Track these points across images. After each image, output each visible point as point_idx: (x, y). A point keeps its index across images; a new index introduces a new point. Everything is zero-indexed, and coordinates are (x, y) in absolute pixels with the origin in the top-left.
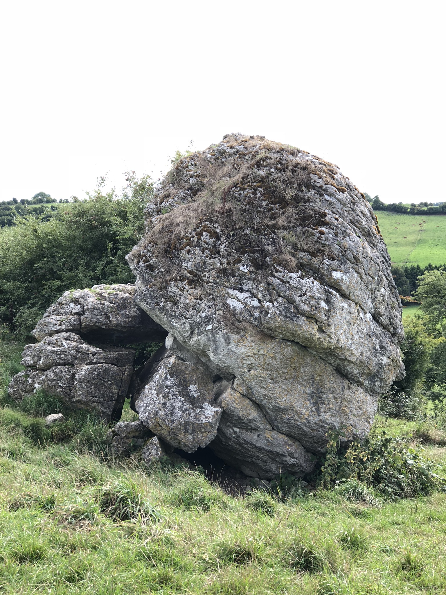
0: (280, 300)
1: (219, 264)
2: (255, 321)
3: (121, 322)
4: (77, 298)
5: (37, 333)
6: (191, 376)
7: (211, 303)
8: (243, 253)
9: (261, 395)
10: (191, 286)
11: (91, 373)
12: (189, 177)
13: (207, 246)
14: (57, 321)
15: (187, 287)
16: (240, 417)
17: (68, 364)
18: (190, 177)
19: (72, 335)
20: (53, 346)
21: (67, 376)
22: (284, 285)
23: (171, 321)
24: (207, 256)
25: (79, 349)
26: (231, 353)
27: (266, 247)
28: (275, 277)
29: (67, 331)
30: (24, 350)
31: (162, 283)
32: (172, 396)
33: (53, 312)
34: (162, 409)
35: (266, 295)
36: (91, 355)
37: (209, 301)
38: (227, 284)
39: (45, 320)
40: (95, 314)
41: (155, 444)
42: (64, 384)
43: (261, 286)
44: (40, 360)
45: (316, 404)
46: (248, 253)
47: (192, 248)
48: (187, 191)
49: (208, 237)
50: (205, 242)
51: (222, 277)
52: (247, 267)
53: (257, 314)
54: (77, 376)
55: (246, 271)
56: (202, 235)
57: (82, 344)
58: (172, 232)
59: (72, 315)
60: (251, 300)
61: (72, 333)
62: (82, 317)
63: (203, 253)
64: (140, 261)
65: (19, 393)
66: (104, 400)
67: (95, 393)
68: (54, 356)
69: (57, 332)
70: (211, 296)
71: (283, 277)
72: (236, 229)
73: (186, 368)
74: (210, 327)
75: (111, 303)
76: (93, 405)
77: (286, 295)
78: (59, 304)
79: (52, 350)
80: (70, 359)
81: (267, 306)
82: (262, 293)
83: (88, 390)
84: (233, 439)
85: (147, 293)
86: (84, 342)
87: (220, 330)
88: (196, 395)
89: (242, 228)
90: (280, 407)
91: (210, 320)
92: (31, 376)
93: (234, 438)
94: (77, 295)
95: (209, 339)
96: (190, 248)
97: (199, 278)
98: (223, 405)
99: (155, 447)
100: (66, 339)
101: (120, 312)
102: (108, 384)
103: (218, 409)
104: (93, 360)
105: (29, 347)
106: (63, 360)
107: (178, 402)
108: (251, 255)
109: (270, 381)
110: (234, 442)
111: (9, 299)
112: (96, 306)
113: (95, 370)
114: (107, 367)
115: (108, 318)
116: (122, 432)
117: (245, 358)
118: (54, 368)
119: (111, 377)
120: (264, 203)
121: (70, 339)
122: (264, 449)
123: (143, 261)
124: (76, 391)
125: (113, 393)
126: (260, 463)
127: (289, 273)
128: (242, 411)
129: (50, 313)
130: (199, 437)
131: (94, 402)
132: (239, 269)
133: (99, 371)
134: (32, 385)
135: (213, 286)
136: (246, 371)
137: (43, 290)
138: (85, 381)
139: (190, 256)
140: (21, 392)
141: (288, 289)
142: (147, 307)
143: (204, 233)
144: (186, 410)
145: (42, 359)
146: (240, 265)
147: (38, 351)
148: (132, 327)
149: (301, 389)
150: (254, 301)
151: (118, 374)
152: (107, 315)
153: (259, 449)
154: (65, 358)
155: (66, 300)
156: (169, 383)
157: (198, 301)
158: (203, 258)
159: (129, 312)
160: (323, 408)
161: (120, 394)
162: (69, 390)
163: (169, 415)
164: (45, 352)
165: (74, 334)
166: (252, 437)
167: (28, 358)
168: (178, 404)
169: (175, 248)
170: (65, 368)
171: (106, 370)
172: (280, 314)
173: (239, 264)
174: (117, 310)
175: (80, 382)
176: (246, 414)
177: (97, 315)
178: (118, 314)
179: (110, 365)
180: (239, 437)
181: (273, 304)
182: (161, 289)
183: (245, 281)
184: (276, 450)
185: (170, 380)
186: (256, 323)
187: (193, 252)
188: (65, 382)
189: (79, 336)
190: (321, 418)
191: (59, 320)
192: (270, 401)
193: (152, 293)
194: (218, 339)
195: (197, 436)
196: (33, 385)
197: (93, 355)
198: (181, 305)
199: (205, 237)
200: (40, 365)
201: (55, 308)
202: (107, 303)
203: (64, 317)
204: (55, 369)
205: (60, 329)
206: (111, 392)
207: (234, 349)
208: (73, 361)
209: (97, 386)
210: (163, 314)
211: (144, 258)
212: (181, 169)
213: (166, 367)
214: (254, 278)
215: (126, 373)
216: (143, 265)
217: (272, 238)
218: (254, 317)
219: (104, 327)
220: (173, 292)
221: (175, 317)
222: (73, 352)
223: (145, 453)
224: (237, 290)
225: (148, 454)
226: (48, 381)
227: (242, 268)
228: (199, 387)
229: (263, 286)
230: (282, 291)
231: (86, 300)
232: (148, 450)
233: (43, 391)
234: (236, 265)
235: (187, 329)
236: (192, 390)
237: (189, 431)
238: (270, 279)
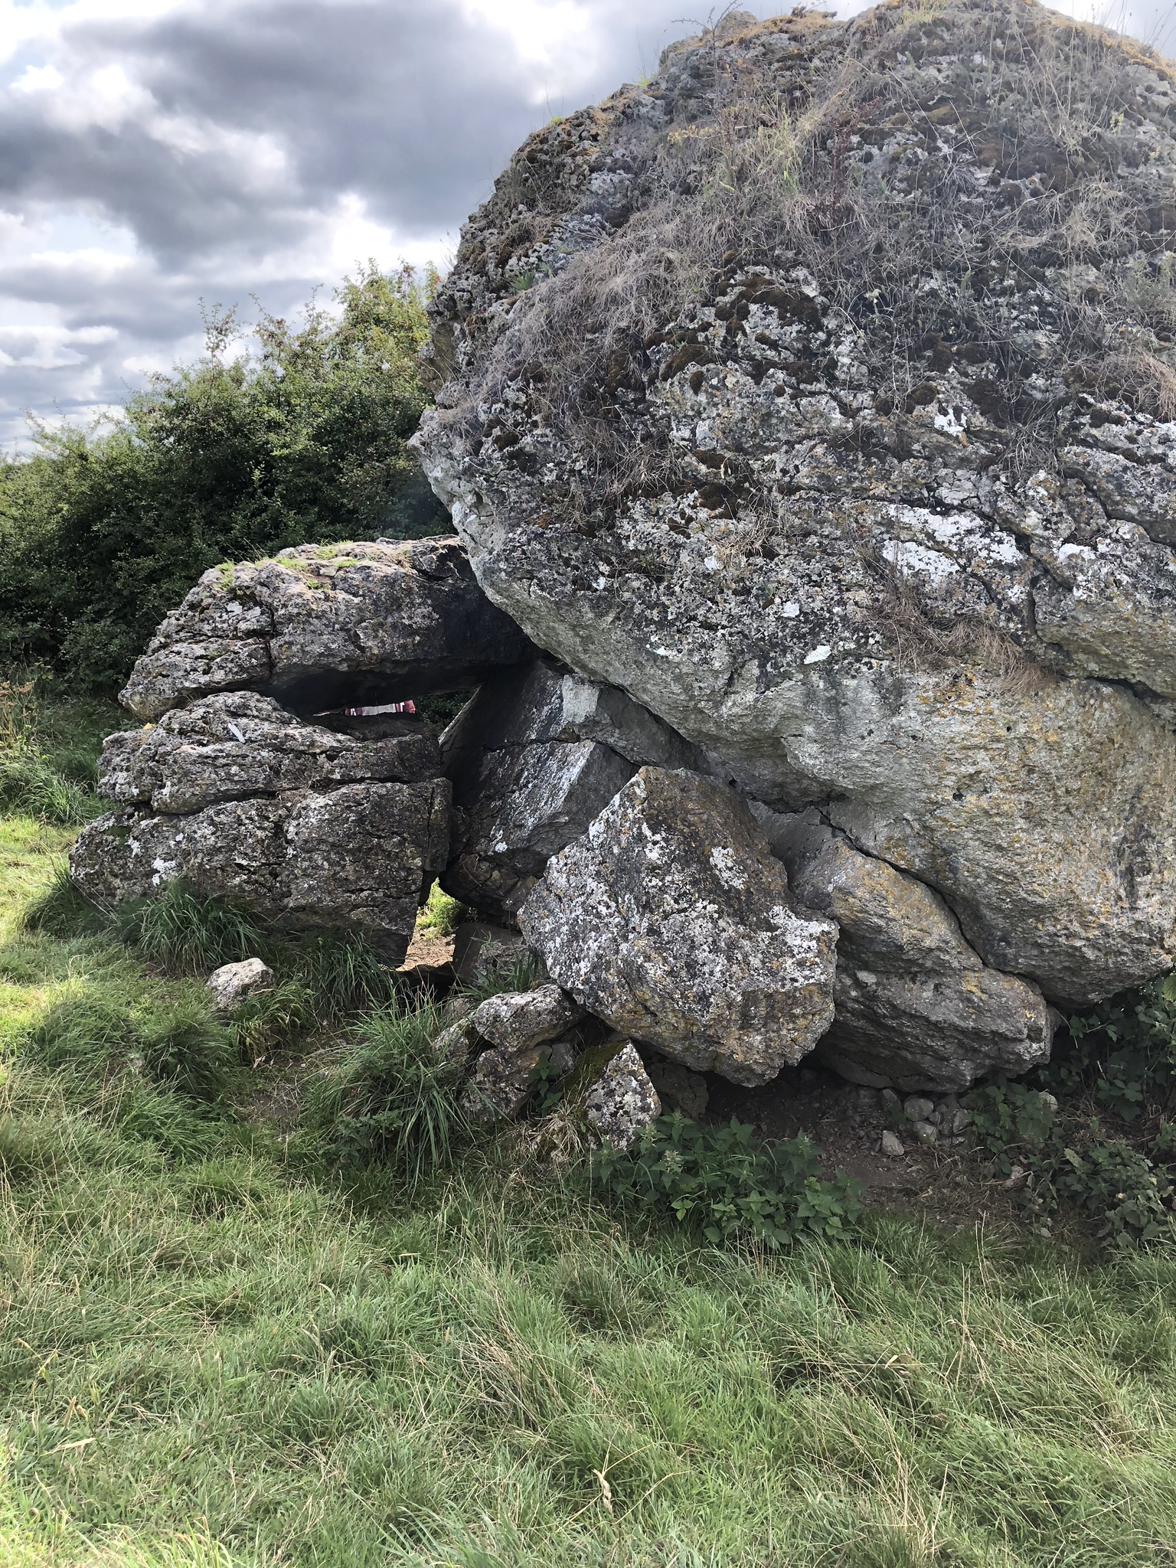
0: (1125, 529)
1: (837, 417)
2: (1009, 620)
3: (393, 651)
4: (248, 588)
5: (137, 698)
6: (705, 817)
7: (815, 566)
8: (940, 364)
9: (981, 870)
10: (719, 511)
11: (336, 819)
12: (587, 172)
13: (771, 354)
14: (197, 658)
15: (703, 514)
16: (901, 948)
17: (255, 794)
18: (592, 171)
19: (253, 699)
20: (198, 737)
21: (259, 833)
22: (1139, 473)
23: (647, 640)
24: (779, 392)
25: (282, 743)
26: (903, 741)
27: (1023, 338)
28: (1095, 444)
29: (231, 687)
30: (101, 751)
31: (589, 509)
32: (676, 901)
33: (177, 633)
34: (654, 955)
35: (1060, 514)
36: (322, 758)
37: (807, 558)
38: (880, 489)
39: (157, 659)
40: (313, 632)
41: (633, 1073)
42: (253, 859)
43: (1040, 483)
44: (163, 786)
45: (1129, 875)
46: (958, 362)
47: (712, 366)
48: (587, 217)
49: (773, 321)
50: (762, 339)
51: (856, 461)
52: (958, 418)
53: (1016, 593)
54: (291, 830)
55: (955, 430)
56: (745, 314)
57: (286, 723)
58: (598, 328)
59: (241, 638)
60: (988, 541)
61: (248, 694)
62: (273, 643)
63: (757, 383)
64: (480, 444)
65: (106, 880)
66: (385, 895)
67: (359, 879)
68: (209, 774)
69: (202, 692)
70: (813, 540)
71: (1131, 439)
72: (890, 277)
73: (682, 790)
74: (821, 653)
75: (355, 595)
76: (354, 915)
77: (1155, 507)
78: (192, 607)
79: (200, 756)
80: (261, 778)
81: (1070, 557)
82: (1041, 508)
83: (335, 874)
84: (850, 1004)
85: (538, 547)
86: (291, 719)
87: (866, 660)
88: (738, 884)
89: (914, 270)
90: (1039, 901)
91: (821, 626)
92: (136, 832)
93: (855, 1000)
94: (247, 578)
95: (810, 695)
96: (704, 369)
97: (746, 479)
98: (839, 909)
99: (634, 1083)
100: (235, 715)
101: (385, 618)
102: (391, 844)
103: (825, 927)
104: (332, 772)
105: (119, 743)
106: (236, 782)
107: (700, 921)
108: (970, 370)
109: (1021, 823)
110: (853, 1012)
111: (44, 607)
112: (314, 607)
113: (349, 807)
114: (383, 791)
115: (354, 639)
116: (504, 1036)
117: (957, 755)
118: (211, 812)
119: (399, 822)
120: (982, 175)
121: (249, 712)
122: (956, 1028)
123: (495, 441)
124: (297, 878)
125: (409, 871)
126: (927, 1062)
127: (1157, 424)
128: (910, 927)
129: (167, 636)
130: (784, 1032)
131: (356, 907)
132: (929, 427)
133: (360, 808)
134: (144, 859)
135: (815, 500)
136: (951, 798)
137: (116, 579)
138: (323, 847)
139: (702, 398)
140: (111, 879)
141: (1160, 484)
142: (544, 598)
143: (753, 307)
144: (732, 945)
145: (169, 783)
146: (932, 408)
147: (152, 758)
148: (425, 660)
149: (1097, 833)
150: (1000, 542)
151: (417, 810)
152: (349, 630)
153: (937, 1028)
154: (245, 777)
155: (213, 596)
156: (653, 855)
157: (759, 561)
158: (760, 400)
159: (410, 618)
160: (1144, 881)
161: (428, 868)
162: (270, 874)
163: (683, 973)
164: (175, 762)
165: (257, 696)
166: (920, 996)
167: (121, 777)
168: (700, 929)
169: (626, 382)
170: (247, 809)
171: (381, 805)
172: (1134, 586)
173: (929, 408)
174: (376, 614)
175: (308, 852)
176: (919, 934)
177: (321, 635)
178: (381, 625)
179: (389, 785)
180: (873, 997)
181: (1095, 548)
182: (591, 530)
183: (943, 472)
184: (994, 1028)
185: (655, 843)
186: (1011, 625)
187: (714, 382)
188: (254, 851)
189: (274, 702)
190: (1138, 916)
191: (202, 657)
192: (1009, 888)
193: (554, 547)
194: (850, 694)
195: (778, 1031)
196: (149, 864)
197: (331, 758)
198: (682, 583)
199: (760, 320)
200: (165, 803)
201: (181, 622)
202: (341, 596)
203: (216, 646)
204: (218, 814)
205: (207, 684)
206: (404, 868)
207: (916, 726)
208: (271, 781)
209: (361, 855)
210: (610, 619)
211: (497, 432)
212: (544, 157)
213: (631, 800)
214: (983, 457)
215: (437, 801)
216: (497, 455)
217: (1039, 301)
218: (1005, 605)
219: (344, 667)
220: (644, 538)
221: (663, 624)
222: (264, 753)
223: (598, 1108)
224: (924, 506)
225: (612, 1109)
226: (200, 855)
227: (940, 421)
228: (736, 850)
229: (1045, 481)
230: (1139, 495)
231: (276, 589)
232: (611, 1093)
233: (185, 883)
234: (918, 410)
235: (717, 665)
236: (721, 865)
237: (756, 1021)
238: (1072, 452)
